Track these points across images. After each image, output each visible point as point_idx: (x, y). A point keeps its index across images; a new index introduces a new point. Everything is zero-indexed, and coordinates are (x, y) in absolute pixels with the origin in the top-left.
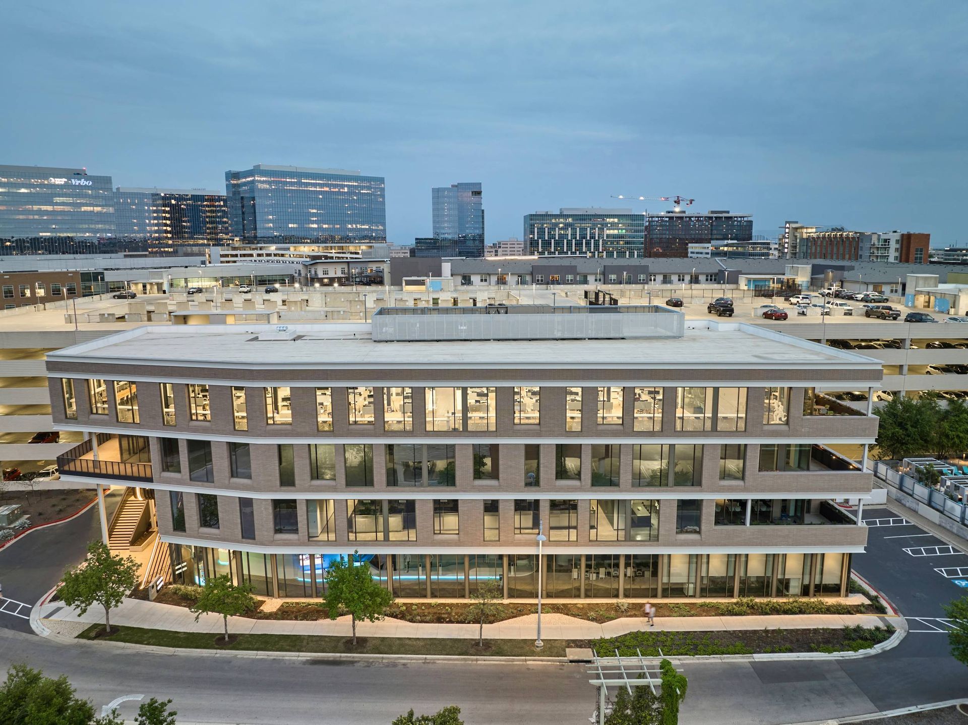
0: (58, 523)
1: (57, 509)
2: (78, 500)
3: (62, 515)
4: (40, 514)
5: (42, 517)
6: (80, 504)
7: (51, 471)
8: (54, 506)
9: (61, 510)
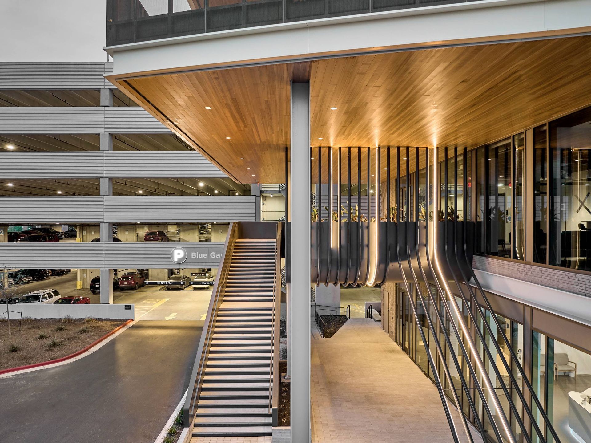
0: (47, 367)
1: (48, 342)
2: (85, 331)
3: (57, 352)
4: (14, 349)
5: (16, 354)
6: (89, 337)
7: (41, 294)
8: (42, 337)
9: (54, 345)
